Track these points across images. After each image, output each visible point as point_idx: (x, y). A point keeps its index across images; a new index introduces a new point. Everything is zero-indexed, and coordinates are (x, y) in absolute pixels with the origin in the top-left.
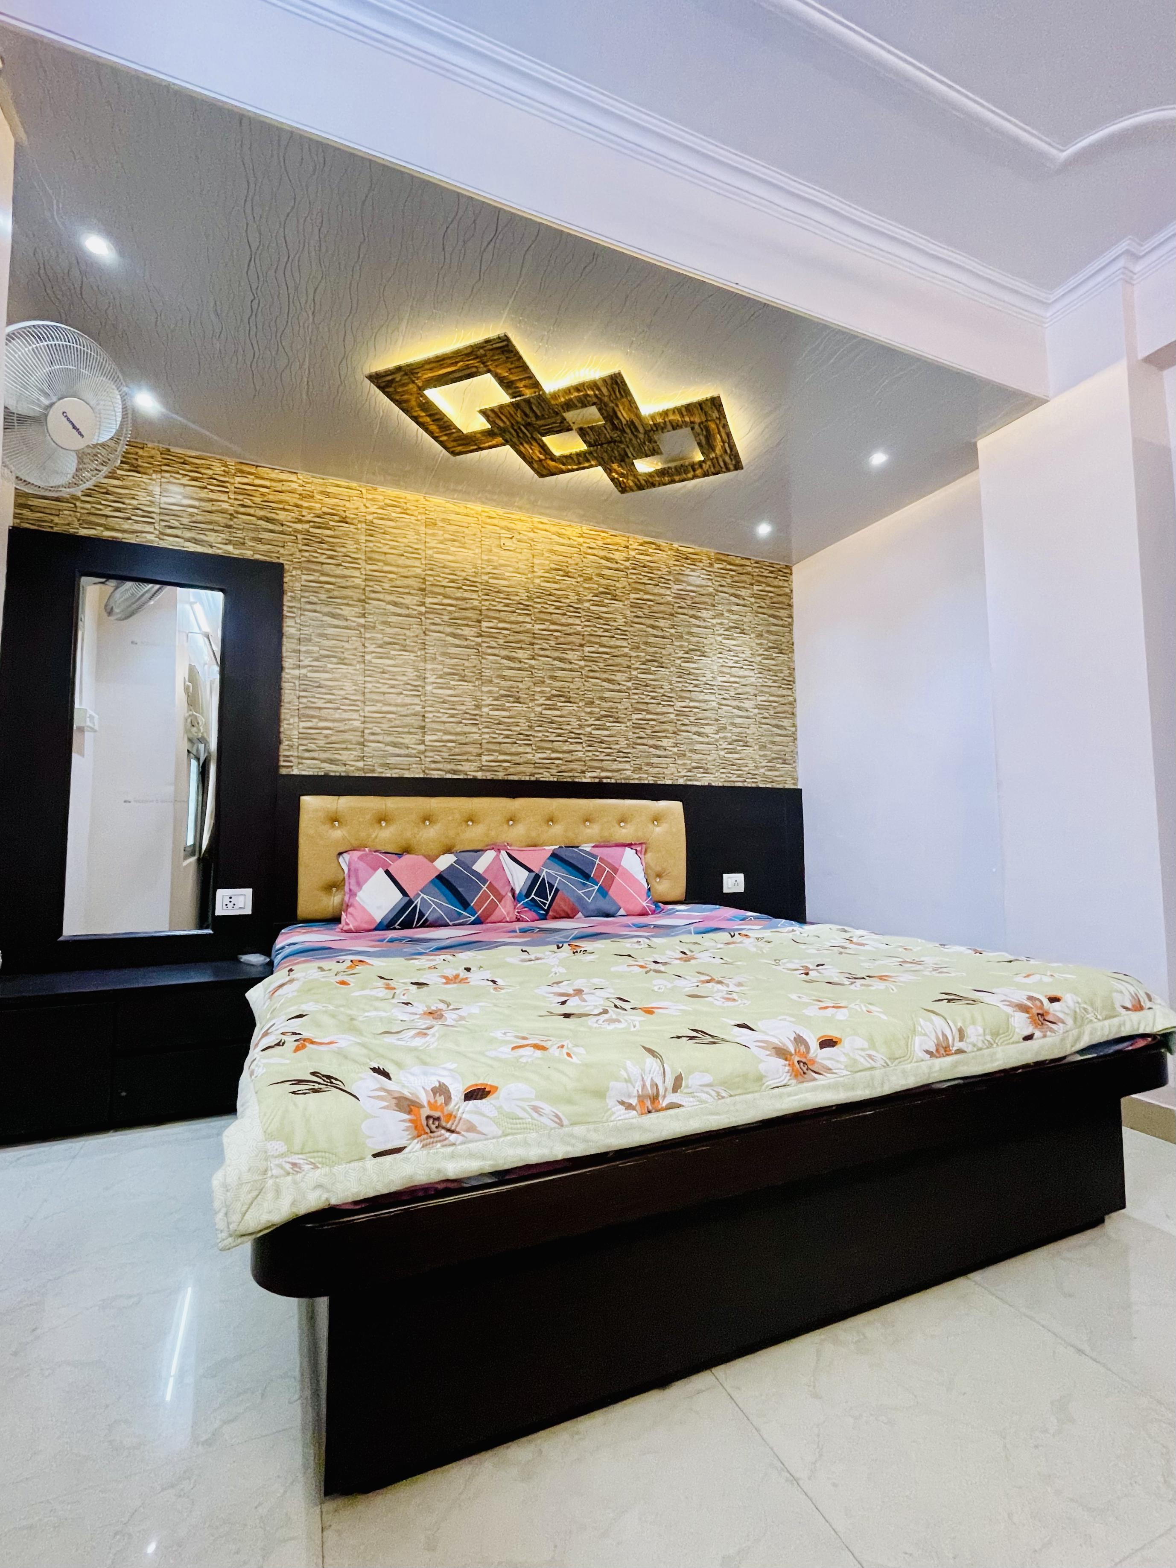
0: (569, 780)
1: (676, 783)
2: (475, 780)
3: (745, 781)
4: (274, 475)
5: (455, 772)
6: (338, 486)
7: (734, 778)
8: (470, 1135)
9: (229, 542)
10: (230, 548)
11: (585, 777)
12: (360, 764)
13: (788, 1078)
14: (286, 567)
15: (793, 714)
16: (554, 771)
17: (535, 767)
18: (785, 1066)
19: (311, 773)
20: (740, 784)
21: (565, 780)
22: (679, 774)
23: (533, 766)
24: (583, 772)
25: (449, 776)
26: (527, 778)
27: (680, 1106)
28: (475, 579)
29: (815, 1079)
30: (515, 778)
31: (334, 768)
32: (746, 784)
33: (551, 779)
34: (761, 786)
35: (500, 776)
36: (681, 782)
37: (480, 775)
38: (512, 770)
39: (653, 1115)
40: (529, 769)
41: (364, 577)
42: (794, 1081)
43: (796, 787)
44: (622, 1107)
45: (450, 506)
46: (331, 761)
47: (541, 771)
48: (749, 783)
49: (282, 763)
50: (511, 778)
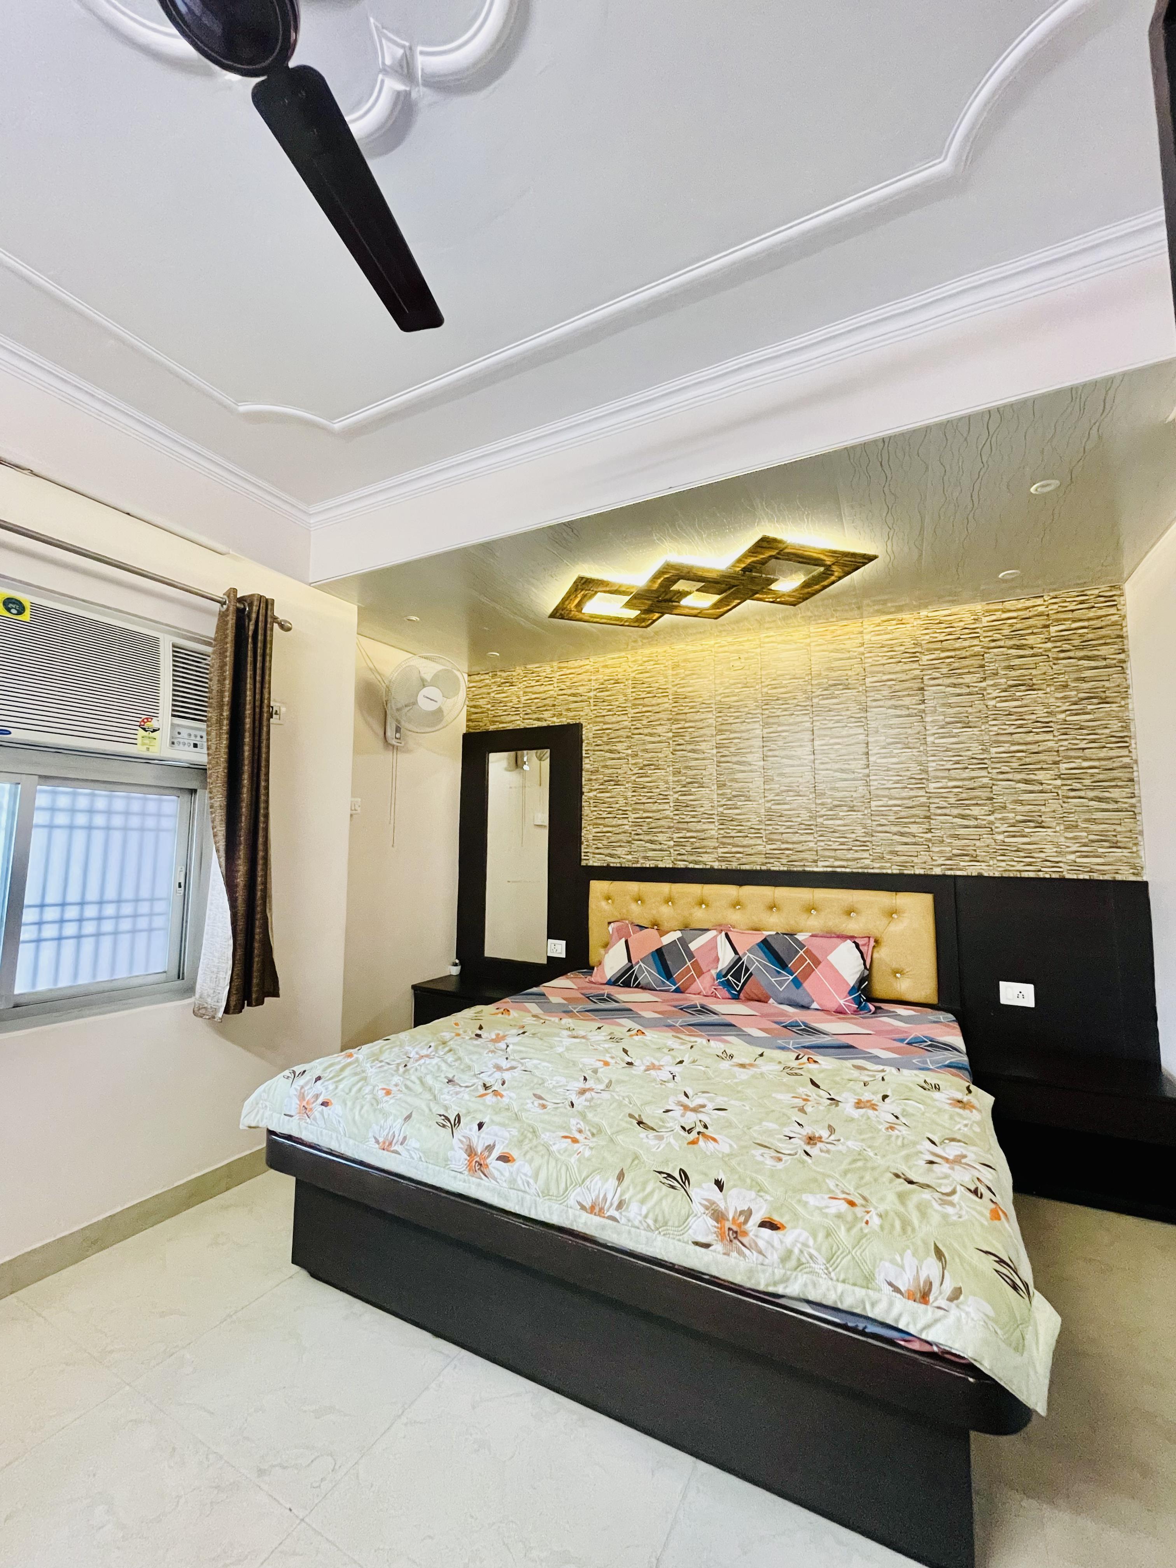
0: (800, 869)
1: (929, 873)
2: (712, 870)
3: (1040, 871)
4: (577, 664)
5: (696, 863)
6: (613, 659)
7: (1020, 867)
8: (314, 1122)
9: (554, 715)
10: (555, 719)
11: (817, 866)
12: (630, 857)
13: (464, 1168)
14: (584, 724)
15: (1132, 780)
16: (784, 861)
17: (766, 858)
18: (466, 1159)
19: (599, 865)
20: (1032, 875)
21: (795, 869)
22: (934, 863)
23: (763, 856)
24: (815, 861)
25: (691, 866)
26: (758, 868)
27: (400, 1154)
28: (709, 702)
29: (481, 1179)
30: (747, 867)
31: (613, 860)
32: (1041, 875)
33: (782, 868)
34: (1068, 876)
35: (734, 865)
36: (937, 871)
37: (716, 865)
38: (744, 860)
39: (385, 1152)
40: (761, 859)
41: (630, 719)
42: (466, 1173)
43: (1139, 879)
44: (374, 1140)
45: (689, 648)
46: (611, 856)
47: (772, 861)
48: (1046, 872)
49: (583, 857)
50: (743, 867)
